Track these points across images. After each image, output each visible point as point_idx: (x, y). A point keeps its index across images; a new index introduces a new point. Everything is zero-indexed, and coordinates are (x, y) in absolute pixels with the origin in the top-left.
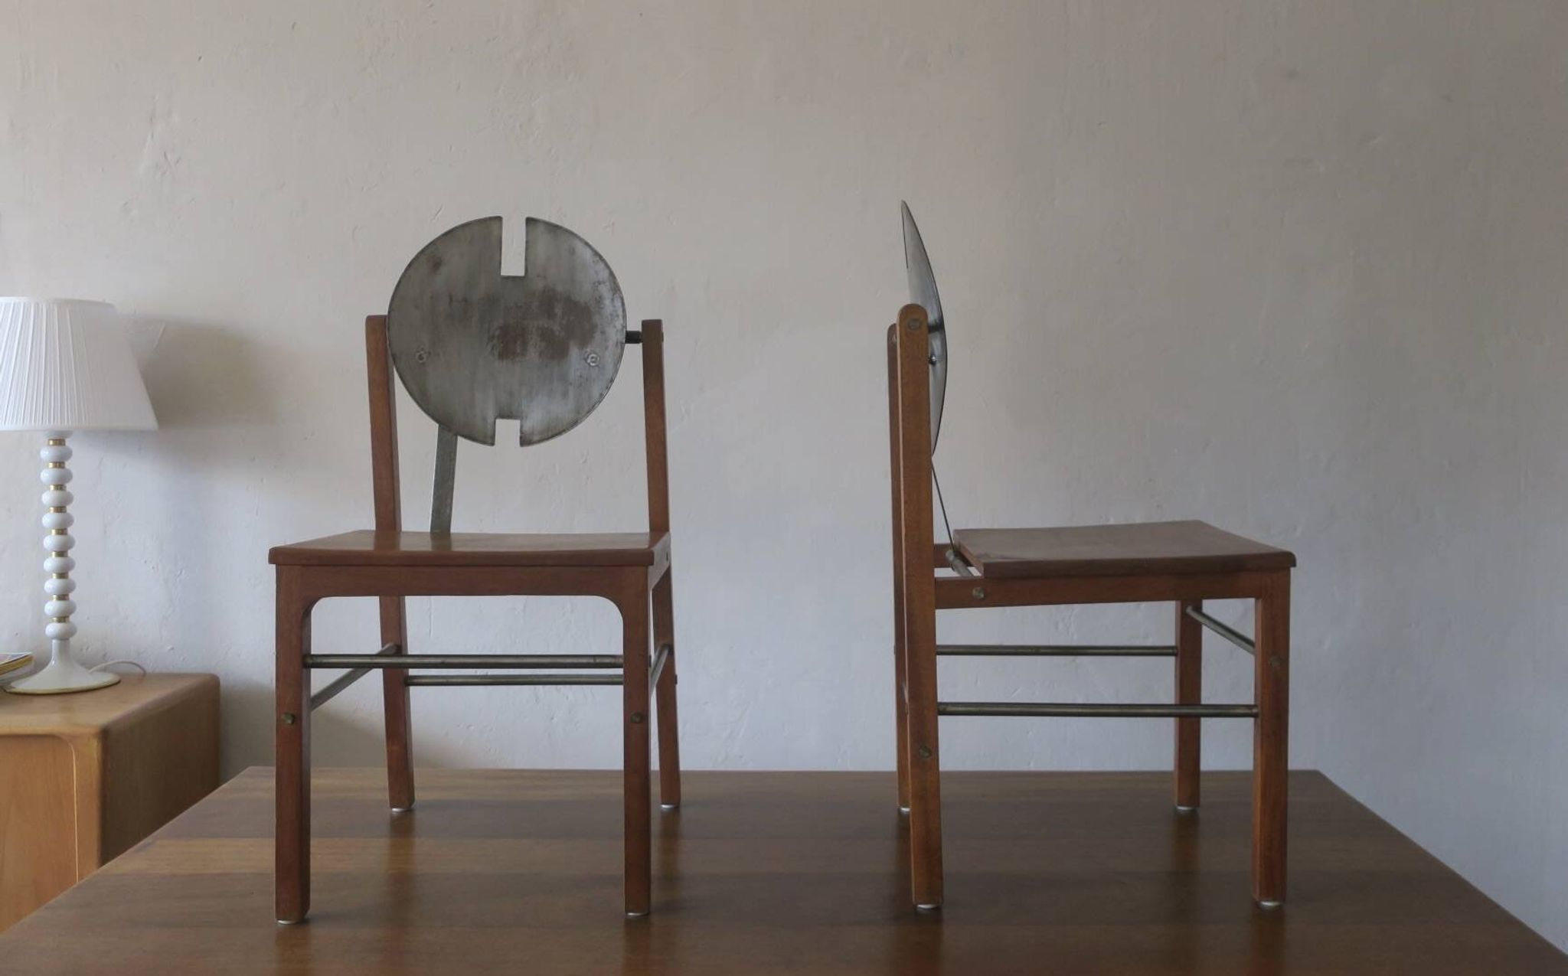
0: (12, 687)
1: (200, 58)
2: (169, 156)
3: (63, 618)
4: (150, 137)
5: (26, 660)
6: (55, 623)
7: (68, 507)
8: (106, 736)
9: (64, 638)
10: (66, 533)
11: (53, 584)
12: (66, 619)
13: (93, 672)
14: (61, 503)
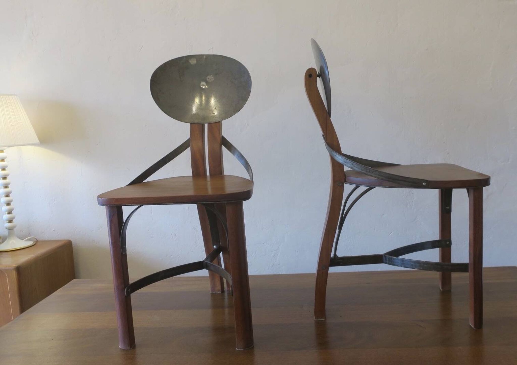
3: (10, 221)
6: (8, 223)
7: (8, 177)
8: (19, 269)
9: (11, 229)
10: (8, 188)
11: (5, 208)
12: (12, 221)
13: (24, 241)
14: (5, 176)
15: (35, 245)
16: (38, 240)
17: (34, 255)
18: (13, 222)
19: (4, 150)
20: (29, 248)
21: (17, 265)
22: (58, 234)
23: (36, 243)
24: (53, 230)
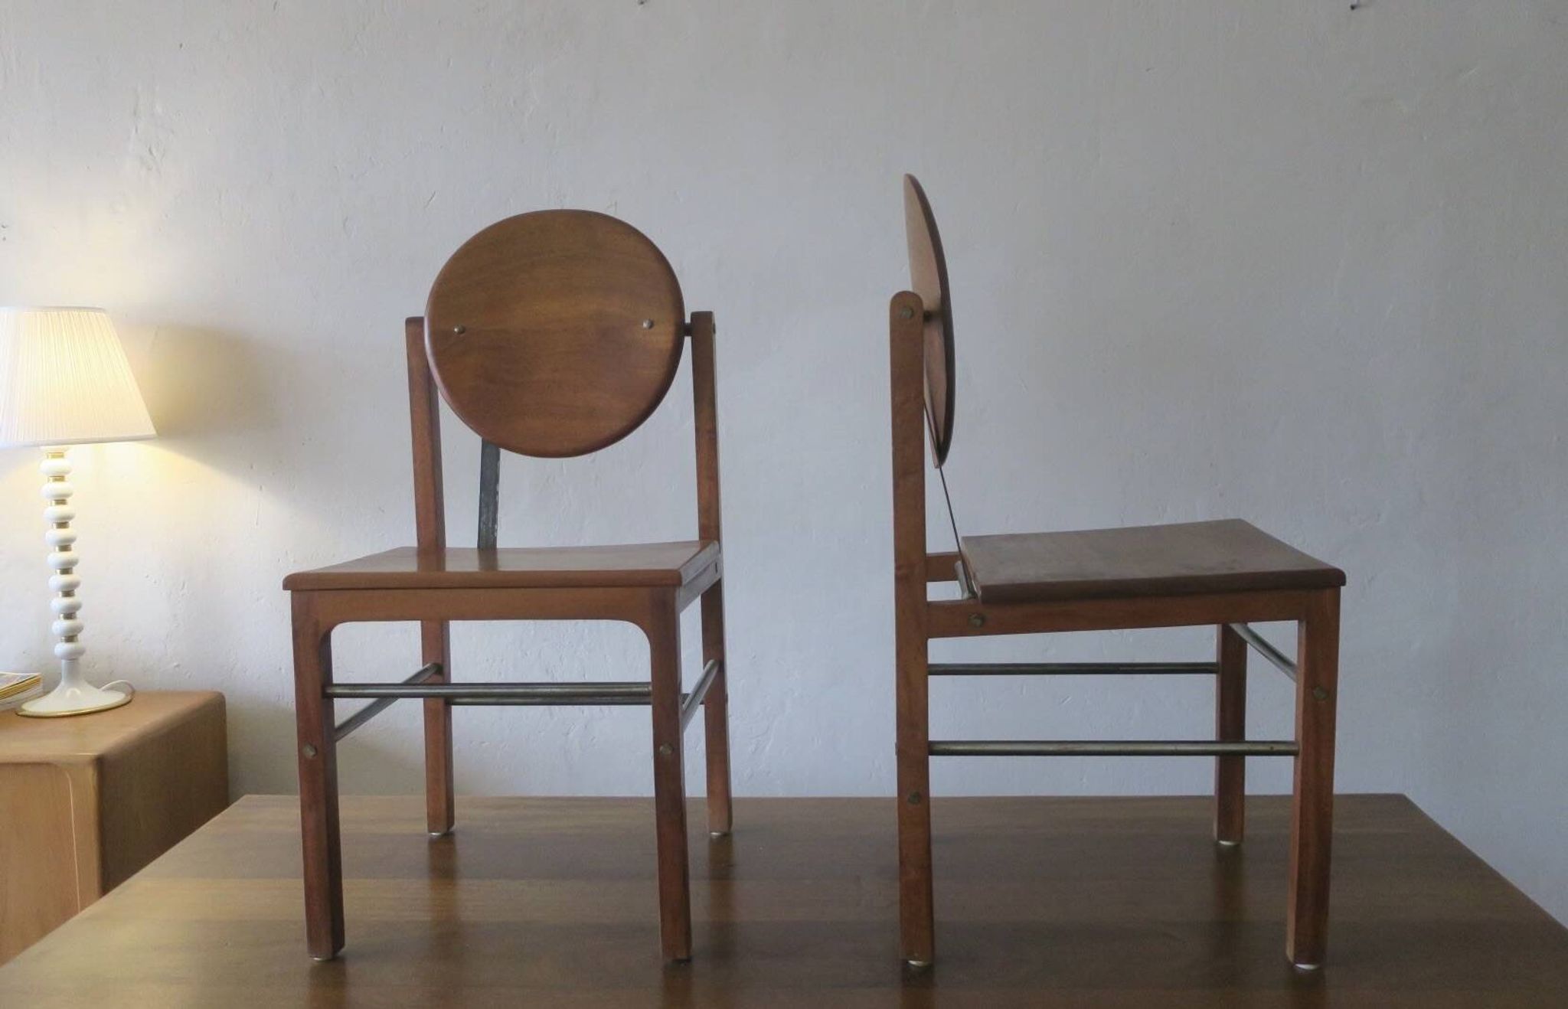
0: (24, 710)
1: (181, 46)
2: (154, 151)
3: (70, 638)
4: (134, 131)
5: (35, 682)
6: (63, 643)
7: (70, 522)
8: (101, 763)
9: (73, 658)
10: (70, 550)
11: (60, 602)
12: (75, 638)
13: (104, 690)
14: (64, 518)
15: (131, 703)
16: (135, 688)
17: (135, 729)
18: (77, 641)
19: (66, 451)
20: (117, 710)
21: (96, 754)
22: (188, 674)
23: (133, 697)
24: (175, 664)
